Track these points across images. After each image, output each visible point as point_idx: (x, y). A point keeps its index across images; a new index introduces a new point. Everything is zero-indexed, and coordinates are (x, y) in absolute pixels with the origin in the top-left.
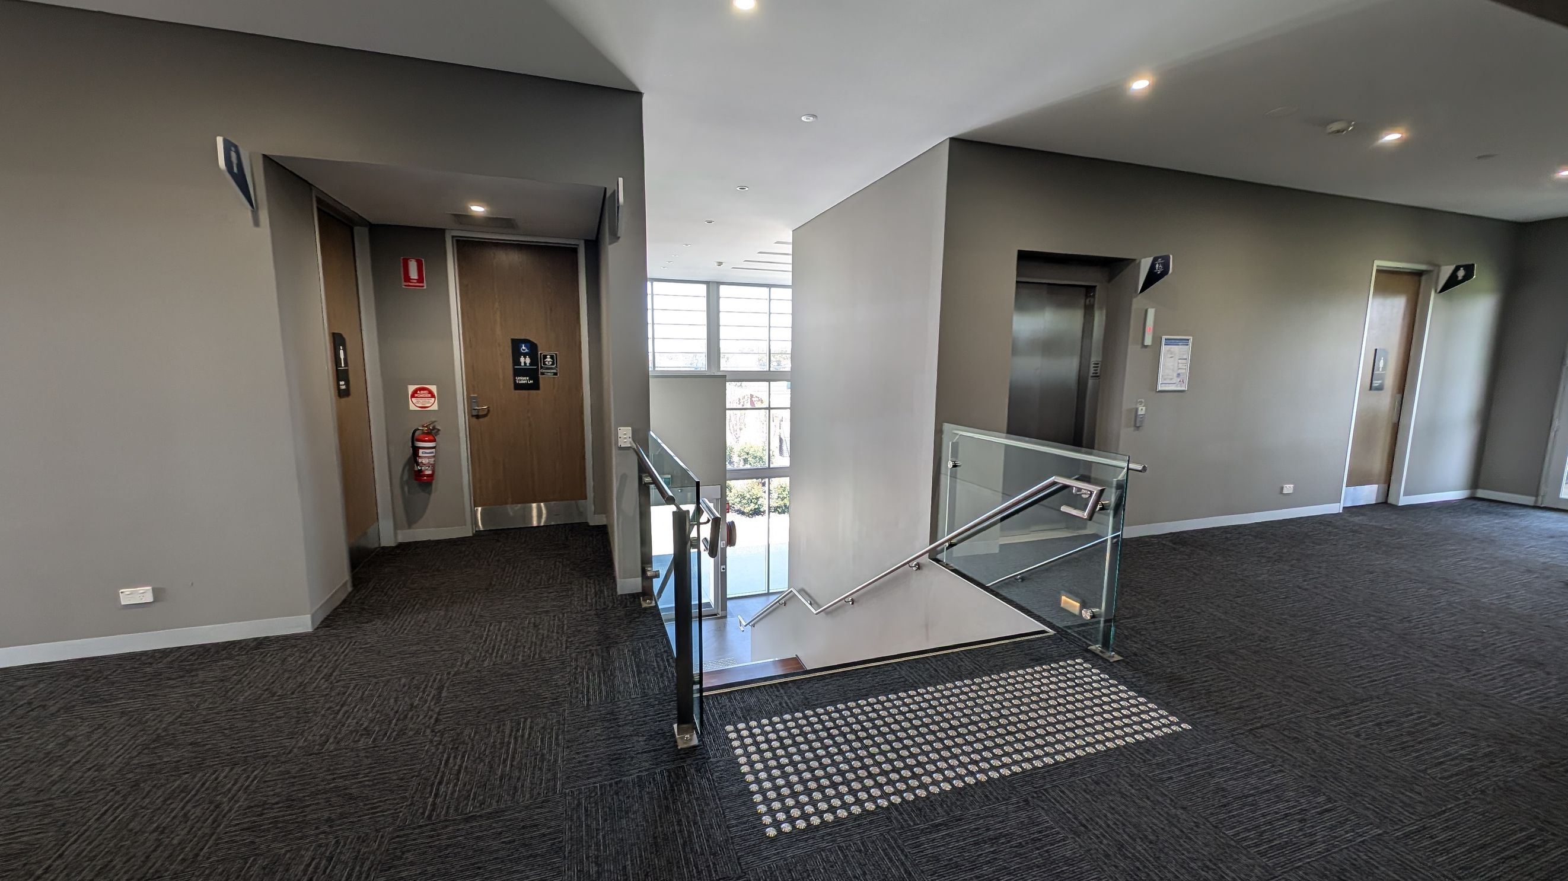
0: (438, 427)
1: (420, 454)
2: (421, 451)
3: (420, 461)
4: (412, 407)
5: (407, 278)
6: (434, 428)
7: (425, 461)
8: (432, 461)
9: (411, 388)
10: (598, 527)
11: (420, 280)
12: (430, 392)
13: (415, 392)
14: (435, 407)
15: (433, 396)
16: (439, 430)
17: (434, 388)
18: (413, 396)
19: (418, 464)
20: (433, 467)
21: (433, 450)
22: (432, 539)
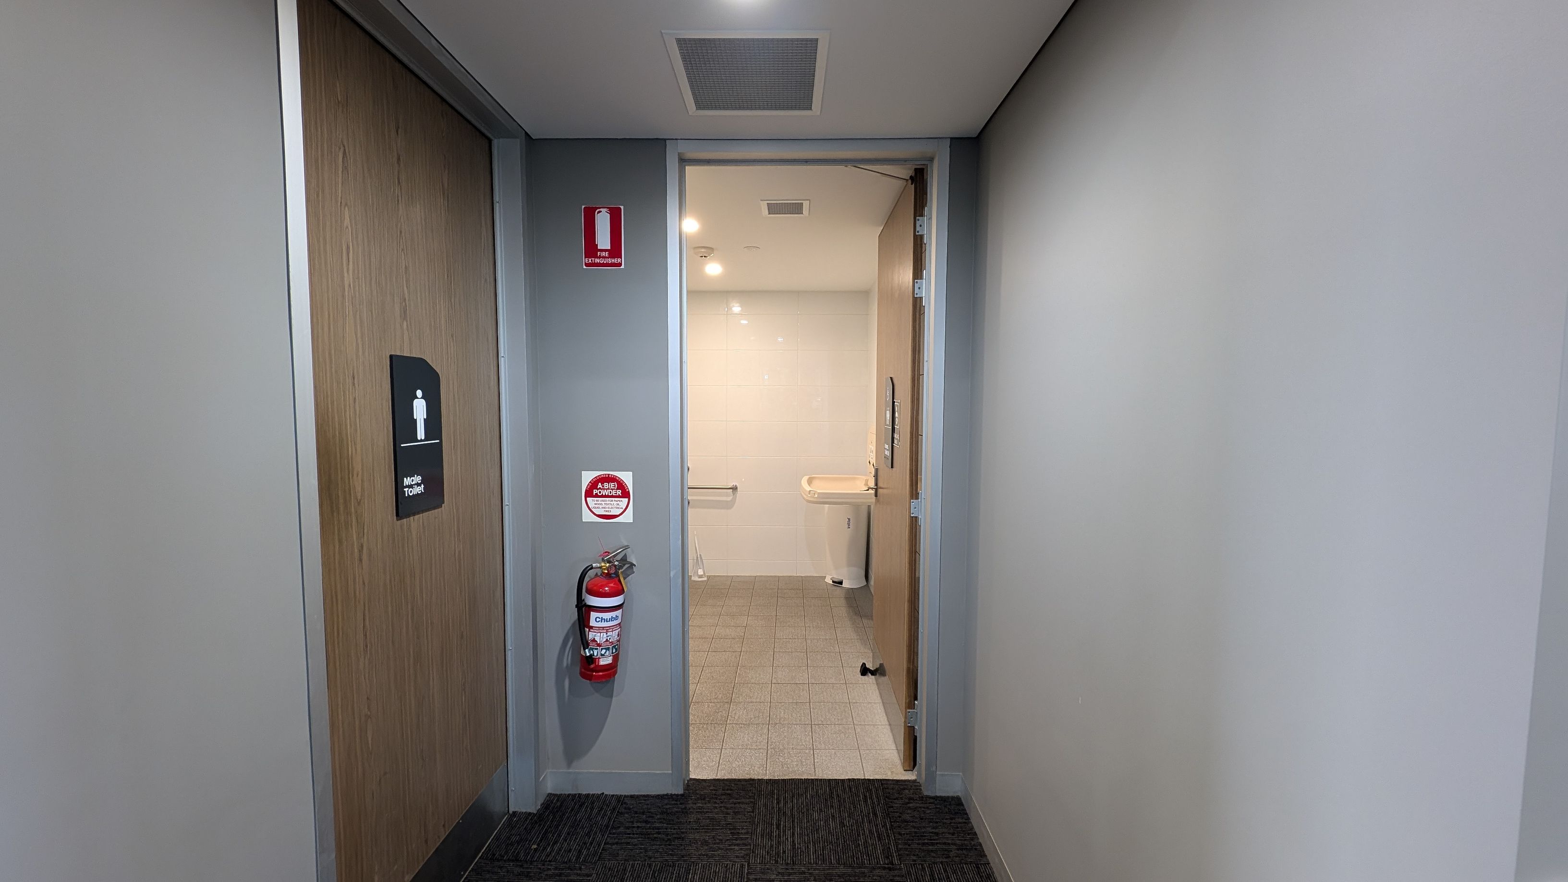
0: (632, 559)
1: (592, 623)
2: (593, 615)
3: (591, 635)
4: (587, 517)
5: (591, 249)
6: (624, 560)
7: (600, 637)
8: (614, 635)
9: (587, 477)
10: (944, 800)
11: (615, 251)
12: (621, 485)
13: (594, 485)
14: (628, 517)
15: (625, 494)
16: (632, 565)
17: (627, 478)
18: (589, 493)
19: (586, 644)
20: (617, 650)
21: (618, 613)
22: (609, 792)
